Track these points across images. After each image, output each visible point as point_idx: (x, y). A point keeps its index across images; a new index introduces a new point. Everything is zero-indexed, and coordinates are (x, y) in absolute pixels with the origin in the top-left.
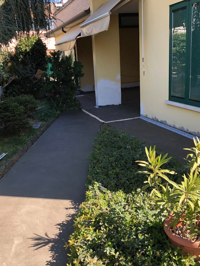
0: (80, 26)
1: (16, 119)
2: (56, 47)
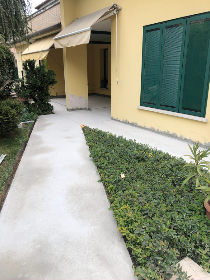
0: (54, 38)
1: (10, 122)
2: (22, 56)
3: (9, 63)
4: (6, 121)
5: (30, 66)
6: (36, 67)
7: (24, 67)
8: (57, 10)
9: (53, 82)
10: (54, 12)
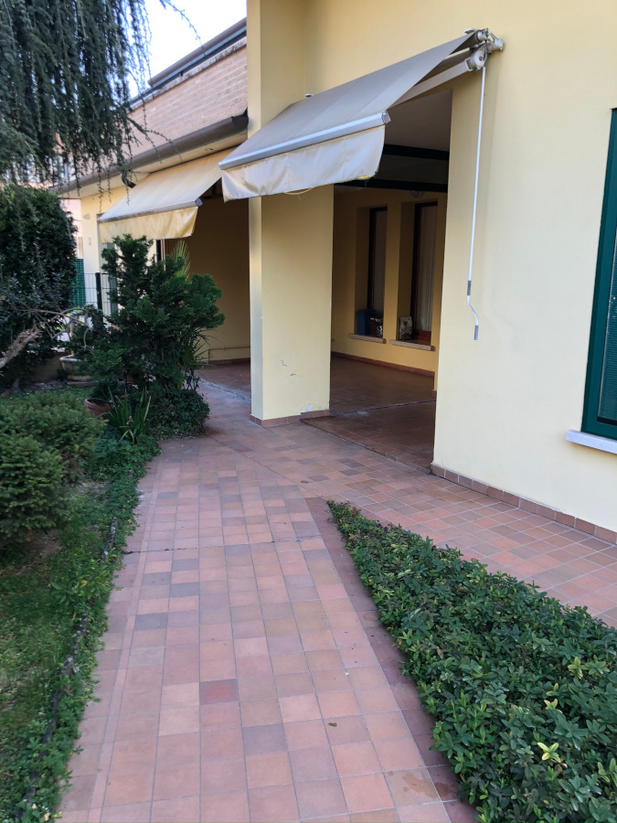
0: (220, 163)
1: (31, 509)
2: (101, 226)
3: (56, 249)
4: (14, 504)
5: (127, 258)
6: (149, 264)
7: (106, 262)
8: (231, 76)
9: (209, 319)
10: (220, 81)
